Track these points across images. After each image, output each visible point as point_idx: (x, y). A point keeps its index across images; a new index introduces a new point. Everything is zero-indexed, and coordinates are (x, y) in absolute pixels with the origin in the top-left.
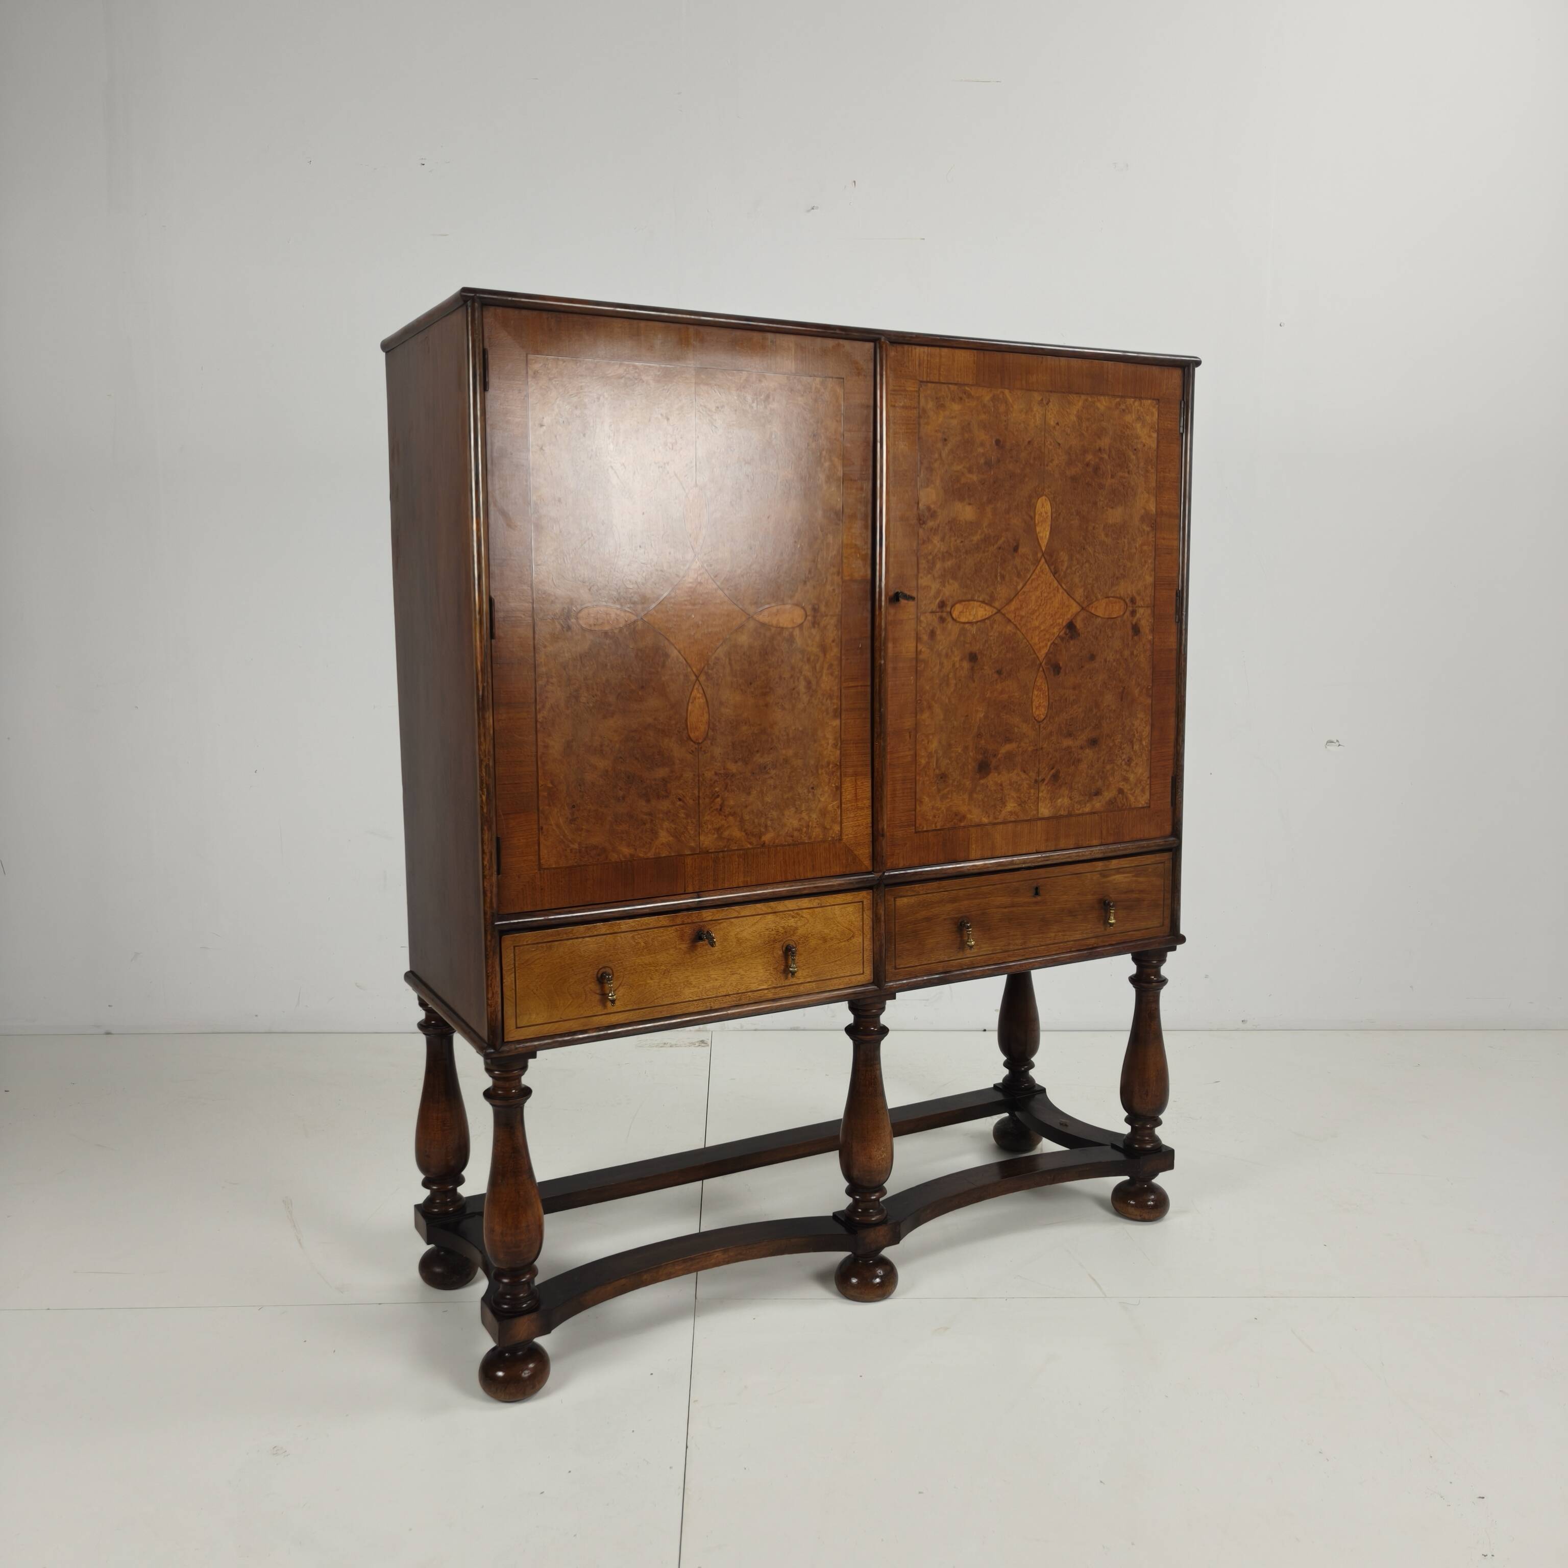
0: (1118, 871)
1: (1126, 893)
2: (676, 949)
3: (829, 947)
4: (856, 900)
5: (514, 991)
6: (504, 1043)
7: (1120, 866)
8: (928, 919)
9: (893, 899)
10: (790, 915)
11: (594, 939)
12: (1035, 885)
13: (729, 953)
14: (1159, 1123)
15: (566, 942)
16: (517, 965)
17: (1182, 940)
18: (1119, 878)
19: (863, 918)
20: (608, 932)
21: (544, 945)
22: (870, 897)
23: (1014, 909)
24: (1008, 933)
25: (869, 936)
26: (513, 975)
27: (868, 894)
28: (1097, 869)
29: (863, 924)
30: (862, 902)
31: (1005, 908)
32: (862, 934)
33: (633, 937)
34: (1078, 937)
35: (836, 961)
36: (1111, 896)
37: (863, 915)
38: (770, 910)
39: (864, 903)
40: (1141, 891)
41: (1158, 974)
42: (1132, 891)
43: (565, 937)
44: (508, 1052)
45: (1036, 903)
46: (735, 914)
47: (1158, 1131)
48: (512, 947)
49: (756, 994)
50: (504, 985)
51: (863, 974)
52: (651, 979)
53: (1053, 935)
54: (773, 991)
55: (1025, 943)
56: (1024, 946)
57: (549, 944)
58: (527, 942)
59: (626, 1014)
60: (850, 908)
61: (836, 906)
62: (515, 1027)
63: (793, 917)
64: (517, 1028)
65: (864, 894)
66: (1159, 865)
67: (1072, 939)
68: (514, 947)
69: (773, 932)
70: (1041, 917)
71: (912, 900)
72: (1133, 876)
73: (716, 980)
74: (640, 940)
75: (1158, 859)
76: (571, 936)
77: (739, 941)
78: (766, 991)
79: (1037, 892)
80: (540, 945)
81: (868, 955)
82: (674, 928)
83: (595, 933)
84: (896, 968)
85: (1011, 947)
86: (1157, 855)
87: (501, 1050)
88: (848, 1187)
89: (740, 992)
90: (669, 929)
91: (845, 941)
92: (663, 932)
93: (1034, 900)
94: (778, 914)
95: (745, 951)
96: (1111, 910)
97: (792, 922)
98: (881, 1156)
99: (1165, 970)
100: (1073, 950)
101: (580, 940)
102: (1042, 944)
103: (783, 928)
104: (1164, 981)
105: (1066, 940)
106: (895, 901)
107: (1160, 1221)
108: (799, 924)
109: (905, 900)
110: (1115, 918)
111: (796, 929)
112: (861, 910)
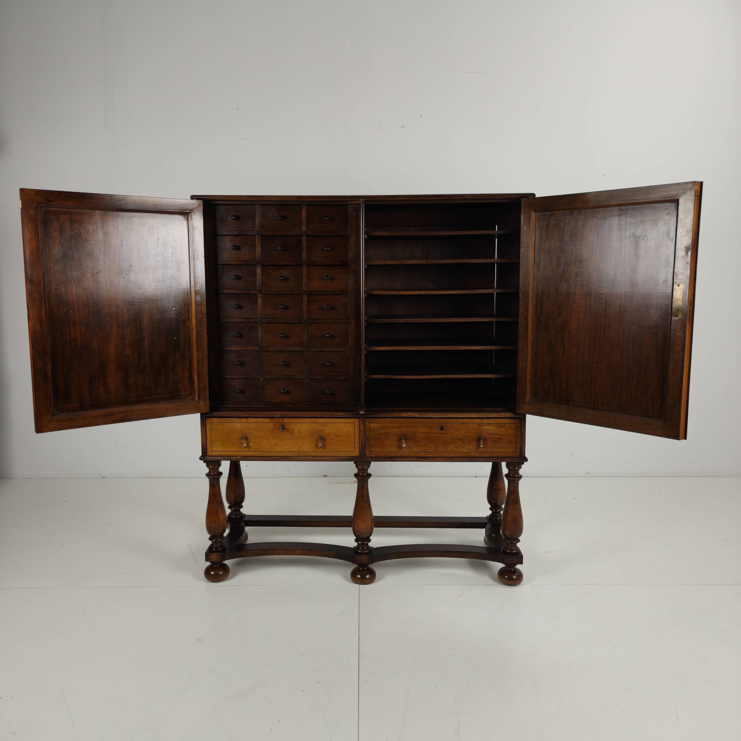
0: (488, 424)
1: (492, 435)
2: (273, 432)
3: (339, 439)
4: (352, 422)
5: (210, 438)
6: (207, 456)
7: (489, 422)
8: (386, 434)
9: (369, 424)
10: (321, 425)
11: (240, 424)
12: (441, 426)
13: (295, 436)
14: (519, 541)
15: (229, 423)
16: (212, 429)
17: (526, 460)
18: (489, 428)
19: (355, 429)
20: (246, 422)
21: (221, 423)
22: (358, 421)
23: (430, 435)
24: (427, 444)
25: (357, 437)
26: (210, 432)
27: (357, 420)
28: (476, 422)
29: (355, 432)
30: (354, 423)
31: (425, 433)
32: (354, 436)
33: (256, 425)
34: (465, 451)
35: (342, 445)
36: (484, 435)
37: (355, 428)
38: (312, 422)
39: (356, 424)
40: (502, 435)
41: (518, 474)
42: (496, 434)
43: (229, 422)
44: (208, 459)
45: (442, 433)
46: (298, 422)
47: (518, 545)
48: (210, 423)
49: (306, 453)
50: (207, 435)
51: (355, 452)
52: (263, 441)
53: (451, 448)
54: (314, 453)
55: (436, 450)
56: (435, 451)
57: (223, 423)
58: (215, 422)
59: (253, 453)
60: (349, 425)
61: (342, 424)
62: (211, 451)
63: (323, 425)
64: (212, 451)
65: (355, 420)
66: (513, 424)
67: (461, 451)
68: (211, 423)
69: (314, 430)
70: (445, 439)
71: (378, 425)
72: (497, 428)
73: (289, 445)
74: (258, 427)
75: (511, 421)
76: (231, 421)
77: (299, 432)
78: (311, 452)
79: (442, 428)
80: (220, 423)
81: (357, 444)
82: (272, 423)
83: (241, 422)
84: (370, 452)
85: (429, 451)
86: (511, 419)
87: (205, 458)
88: (356, 538)
89: (299, 451)
90: (270, 424)
91: (346, 438)
92: (267, 425)
93: (441, 432)
94: (316, 424)
95: (302, 436)
96: (481, 441)
97: (322, 427)
98: (363, 526)
99: (521, 472)
100: (462, 456)
101: (235, 423)
102: (445, 451)
103: (319, 429)
104: (520, 477)
105: (458, 451)
106: (370, 424)
107: (518, 586)
108: (326, 428)
109: (375, 424)
110: (483, 445)
111: (324, 430)
112: (354, 426)
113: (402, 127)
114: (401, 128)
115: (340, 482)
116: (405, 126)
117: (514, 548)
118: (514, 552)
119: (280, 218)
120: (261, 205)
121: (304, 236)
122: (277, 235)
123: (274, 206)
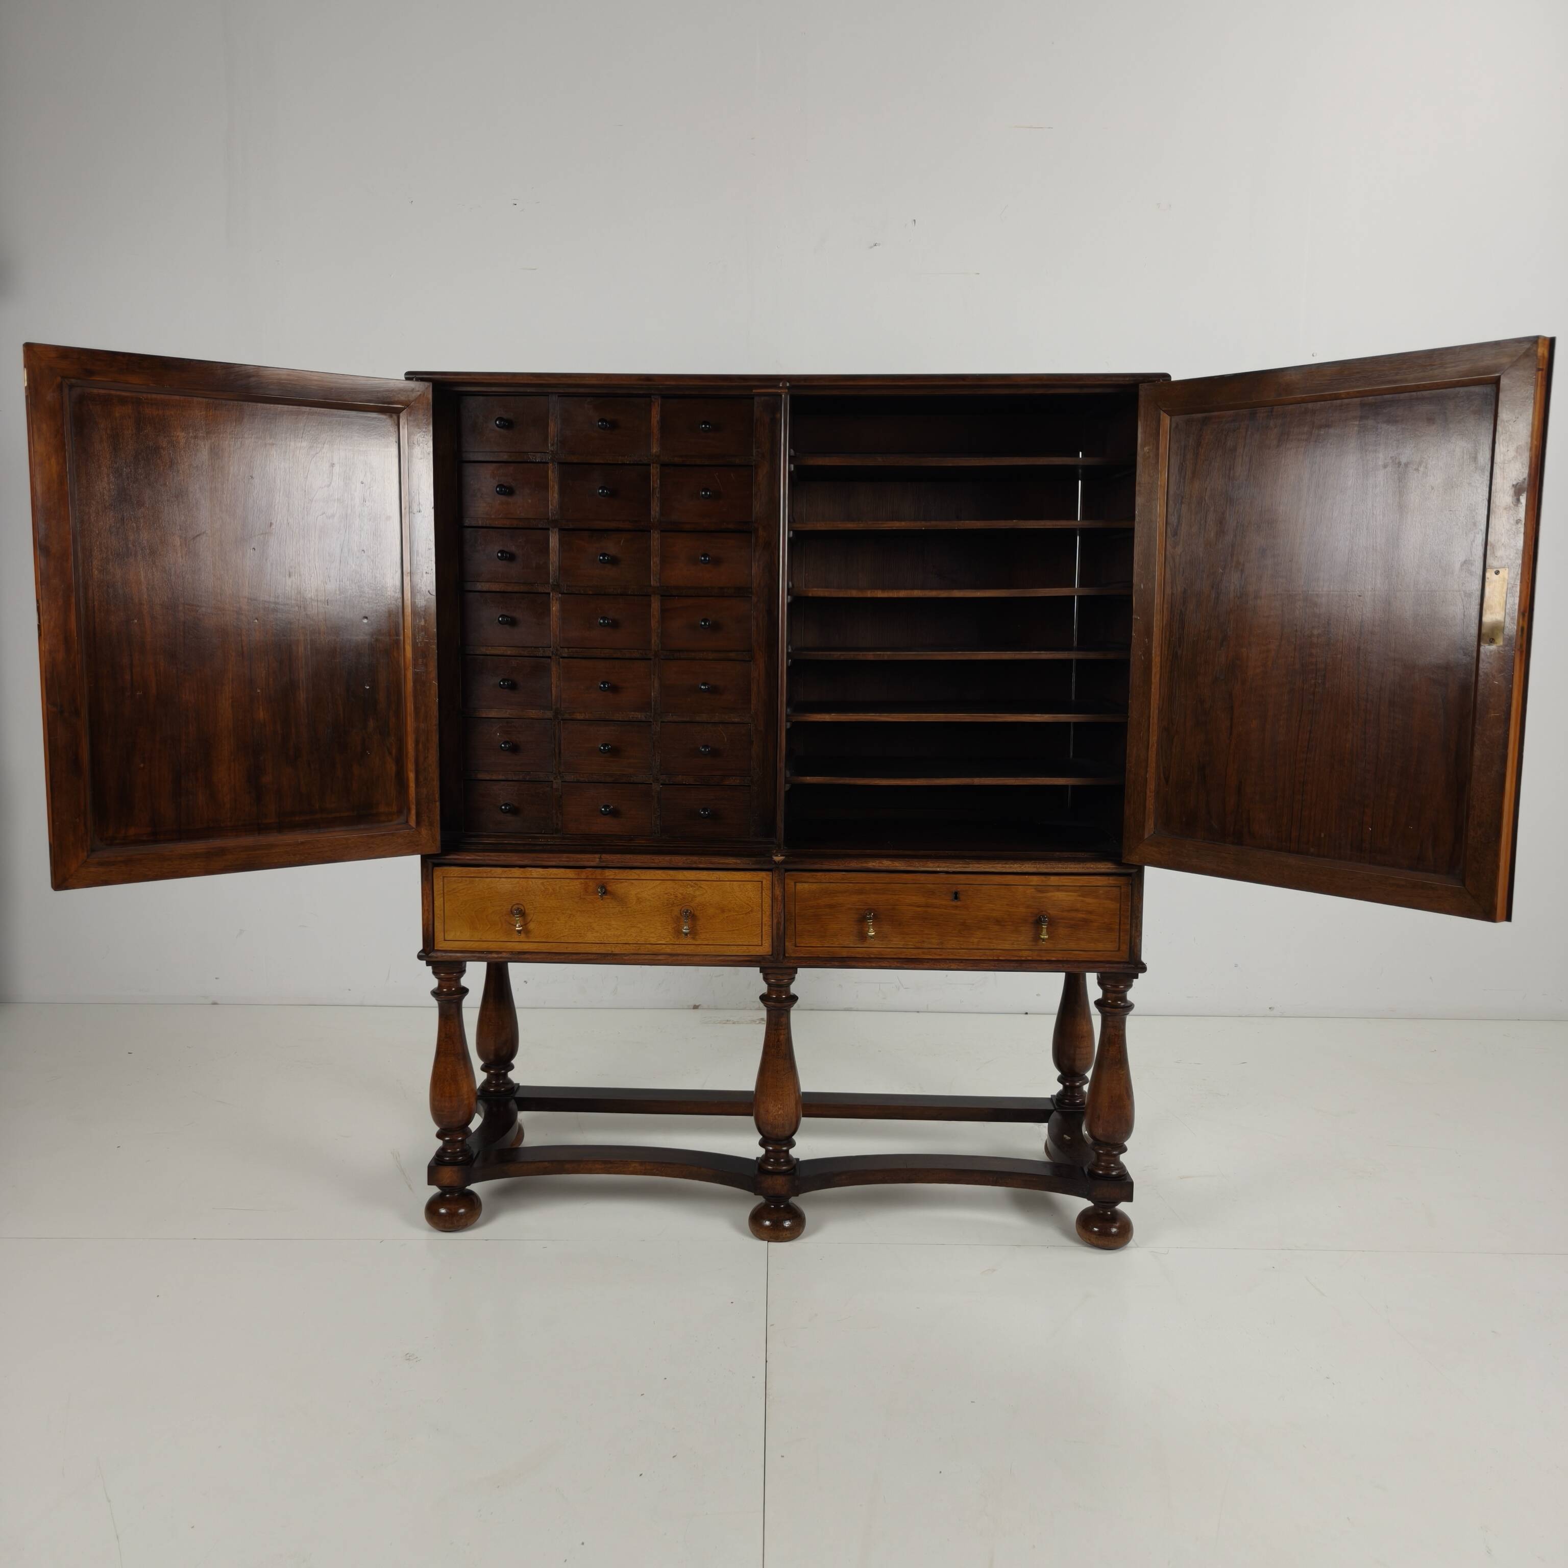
0: (1058, 888)
1: (1068, 911)
2: (581, 898)
3: (727, 917)
4: (756, 879)
5: (442, 911)
6: (433, 950)
7: (1060, 884)
8: (831, 906)
9: (793, 884)
10: (688, 884)
11: (509, 880)
12: (954, 890)
13: (629, 909)
14: (1124, 1150)
15: (485, 879)
16: (445, 891)
17: (1143, 969)
18: (1061, 895)
19: (762, 896)
20: (521, 876)
21: (468, 879)
22: (770, 878)
23: (930, 910)
24: (922, 931)
25: (768, 913)
26: (442, 899)
27: (767, 875)
28: (1032, 883)
29: (762, 902)
30: (762, 882)
31: (918, 907)
32: (761, 910)
33: (542, 883)
34: (1007, 947)
35: (733, 930)
36: (1049, 911)
37: (762, 893)
38: (669, 878)
39: (764, 883)
40: (1090, 913)
41: (1124, 999)
42: (1077, 910)
43: (485, 875)
44: (436, 958)
45: (956, 907)
46: (636, 877)
47: (1123, 1158)
48: (441, 877)
49: (654, 946)
50: (435, 905)
51: (762, 945)
52: (558, 920)
53: (976, 940)
54: (671, 947)
55: (942, 943)
56: (941, 947)
57: (471, 879)
58: (454, 874)
59: (536, 944)
60: (749, 886)
61: (735, 882)
62: (443, 939)
63: (692, 886)
64: (445, 940)
65: (763, 874)
66: (1114, 889)
67: (1000, 948)
68: (444, 877)
69: (672, 897)
70: (961, 921)
71: (814, 887)
72: (1079, 896)
73: (617, 929)
74: (549, 887)
75: (1111, 882)
76: (489, 875)
77: (639, 900)
78: (664, 946)
79: (956, 896)
80: (464, 878)
81: (767, 929)
82: (579, 880)
83: (510, 876)
84: (796, 946)
85: (925, 945)
86: (1111, 878)
87: (430, 955)
88: (761, 1139)
89: (639, 943)
90: (575, 881)
91: (743, 914)
92: (568, 883)
93: (954, 903)
94: (677, 882)
95: (645, 909)
96: (1043, 925)
97: (690, 890)
98: (778, 1112)
99: (1131, 995)
100: (1001, 958)
101: (498, 879)
102: (962, 947)
103: (682, 894)
104: (1130, 1007)
105: (992, 948)
106: (795, 886)
107: (1123, 1250)
108: (697, 893)
109: (806, 886)
110: (1048, 933)
111: (695, 897)
112: (760, 889)
113: (873, 245)
114: (871, 247)
115: (728, 1021)
116: (879, 244)
117: (1112, 1165)
118: (1114, 1173)
119: (603, 424)
120: (561, 395)
121: (655, 465)
122: (596, 461)
123: (589, 399)
